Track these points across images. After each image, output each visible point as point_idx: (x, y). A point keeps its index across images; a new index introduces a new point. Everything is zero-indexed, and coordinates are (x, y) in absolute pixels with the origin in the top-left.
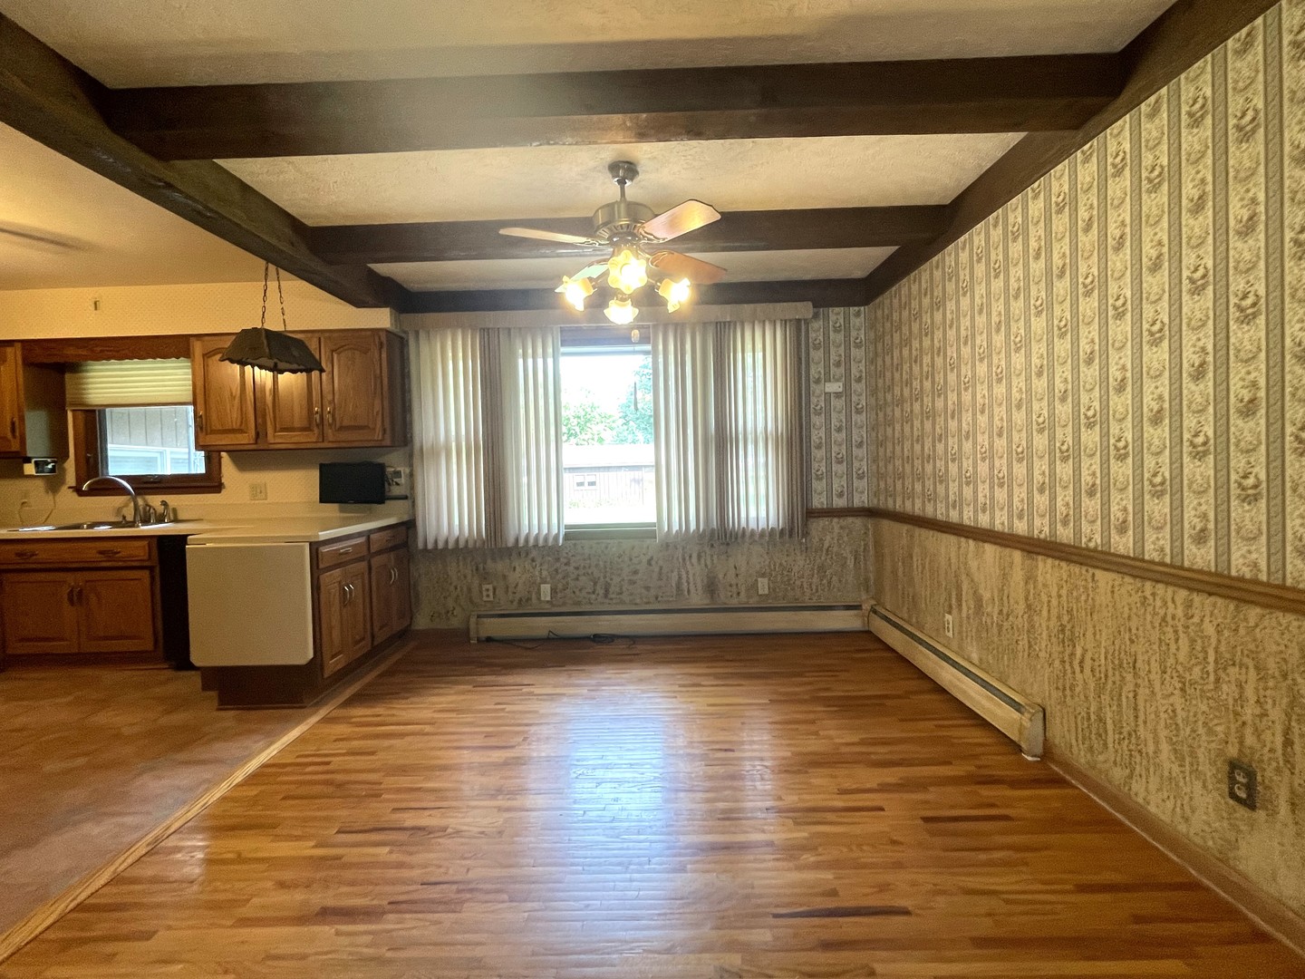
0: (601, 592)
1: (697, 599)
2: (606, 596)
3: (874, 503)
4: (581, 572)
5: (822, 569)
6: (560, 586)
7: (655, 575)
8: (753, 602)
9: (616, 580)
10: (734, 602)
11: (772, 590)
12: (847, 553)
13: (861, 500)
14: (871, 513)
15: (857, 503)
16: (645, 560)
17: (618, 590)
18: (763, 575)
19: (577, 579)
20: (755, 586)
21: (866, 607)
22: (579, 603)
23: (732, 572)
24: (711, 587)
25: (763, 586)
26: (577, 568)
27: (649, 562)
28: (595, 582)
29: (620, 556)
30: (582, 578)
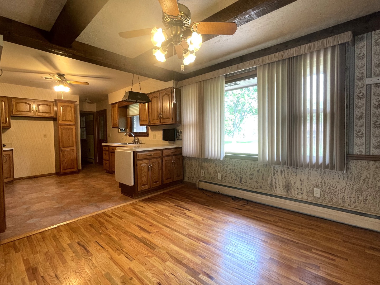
0: (239, 180)
1: (280, 192)
2: (240, 182)
4: (232, 171)
6: (224, 175)
7: (261, 178)
8: (310, 199)
9: (244, 176)
10: (299, 197)
11: (323, 196)
16: (256, 170)
17: (245, 180)
18: (317, 187)
19: (230, 173)
20: (312, 192)
22: (230, 183)
23: (299, 182)
24: (287, 187)
25: (317, 192)
26: (230, 169)
27: (258, 171)
28: (236, 176)
29: (246, 167)
30: (232, 173)
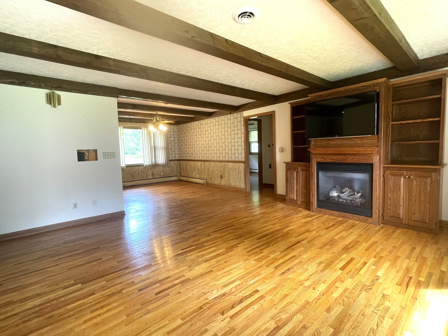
0: (132, 177)
1: (150, 177)
2: (133, 178)
3: (179, 158)
4: (128, 173)
5: (171, 170)
6: (124, 177)
7: (143, 173)
8: (160, 177)
9: (135, 174)
10: (157, 177)
11: (163, 174)
12: (175, 167)
13: (177, 158)
14: (178, 160)
15: (176, 159)
16: (141, 170)
17: (135, 176)
18: (162, 172)
20: (161, 174)
21: (178, 176)
22: (127, 180)
23: (156, 172)
24: (153, 175)
25: (162, 174)
26: (127, 173)
27: (141, 171)
28: (131, 175)
29: (136, 170)
30: (128, 175)
